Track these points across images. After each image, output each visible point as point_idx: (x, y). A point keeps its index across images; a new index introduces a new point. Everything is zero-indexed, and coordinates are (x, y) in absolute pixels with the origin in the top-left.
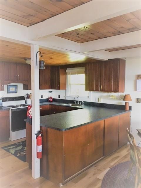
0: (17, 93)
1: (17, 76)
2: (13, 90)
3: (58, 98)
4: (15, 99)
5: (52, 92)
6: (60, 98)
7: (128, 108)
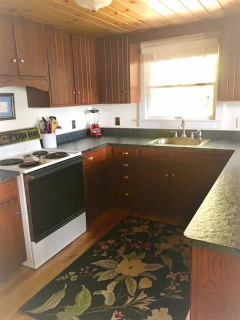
0: (14, 118)
1: (19, 61)
2: (3, 111)
3: (113, 126)
4: (14, 139)
5: (97, 111)
6: (121, 126)
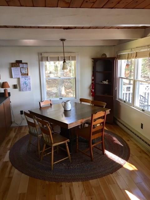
7: (7, 95)
